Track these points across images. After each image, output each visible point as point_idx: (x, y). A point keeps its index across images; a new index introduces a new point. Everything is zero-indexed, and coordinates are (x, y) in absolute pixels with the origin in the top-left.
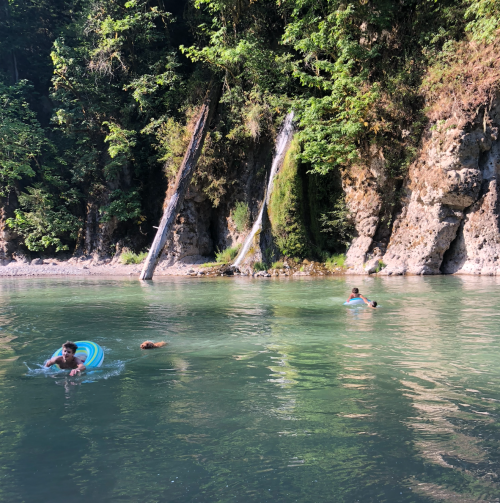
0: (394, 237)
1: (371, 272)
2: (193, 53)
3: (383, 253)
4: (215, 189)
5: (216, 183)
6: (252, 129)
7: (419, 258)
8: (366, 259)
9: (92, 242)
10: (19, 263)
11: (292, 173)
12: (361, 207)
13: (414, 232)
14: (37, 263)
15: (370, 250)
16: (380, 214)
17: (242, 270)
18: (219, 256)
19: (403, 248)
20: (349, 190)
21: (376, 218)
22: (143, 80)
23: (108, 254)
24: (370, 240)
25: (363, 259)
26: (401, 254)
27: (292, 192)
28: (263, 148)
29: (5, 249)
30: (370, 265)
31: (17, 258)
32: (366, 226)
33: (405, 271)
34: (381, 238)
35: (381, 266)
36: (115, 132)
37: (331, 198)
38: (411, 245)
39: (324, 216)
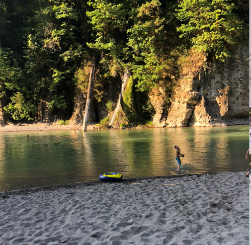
0: (170, 114)
1: (164, 127)
3: (166, 119)
4: (99, 96)
5: (99, 94)
6: (113, 73)
7: (180, 121)
8: (160, 122)
9: (43, 116)
11: (130, 91)
12: (157, 103)
13: (178, 113)
14: (19, 125)
15: (161, 119)
16: (164, 106)
17: (114, 127)
18: (101, 121)
19: (174, 118)
20: (151, 97)
21: (163, 108)
23: (51, 121)
24: (161, 115)
26: (173, 120)
27: (131, 98)
28: (118, 81)
29: (3, 119)
30: (163, 124)
31: (9, 123)
32: (159, 110)
33: (176, 126)
34: (165, 115)
35: (167, 124)
37: (144, 100)
38: (176, 117)
39: (143, 107)
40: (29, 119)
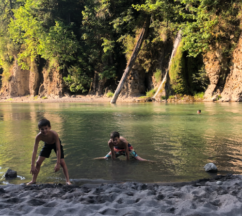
0: (227, 84)
1: (214, 100)
2: (138, 7)
3: (221, 91)
4: (146, 65)
5: (147, 62)
6: (163, 38)
7: (237, 94)
8: (213, 94)
9: (96, 88)
10: (67, 97)
11: (180, 56)
12: (211, 71)
13: (235, 82)
14: (73, 97)
15: (215, 90)
16: (220, 74)
17: (156, 99)
18: (148, 93)
19: (229, 89)
20: (206, 63)
21: (218, 76)
22: (118, 20)
23: (102, 93)
24: (215, 86)
25: (211, 94)
26: (229, 92)
27: (180, 65)
28: (168, 46)
29: (61, 91)
30: (214, 97)
31: (66, 95)
32: (214, 79)
33: (230, 100)
34: (220, 85)
35: (219, 97)
36: (106, 42)
37: (198, 67)
38: (233, 88)
39: (194, 75)
40: (83, 91)
